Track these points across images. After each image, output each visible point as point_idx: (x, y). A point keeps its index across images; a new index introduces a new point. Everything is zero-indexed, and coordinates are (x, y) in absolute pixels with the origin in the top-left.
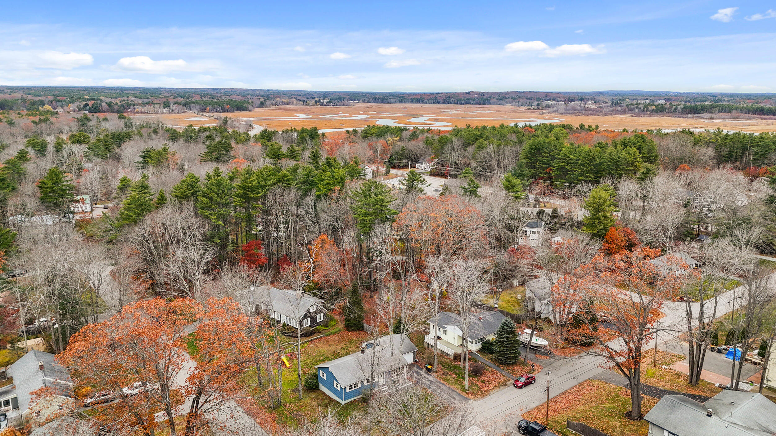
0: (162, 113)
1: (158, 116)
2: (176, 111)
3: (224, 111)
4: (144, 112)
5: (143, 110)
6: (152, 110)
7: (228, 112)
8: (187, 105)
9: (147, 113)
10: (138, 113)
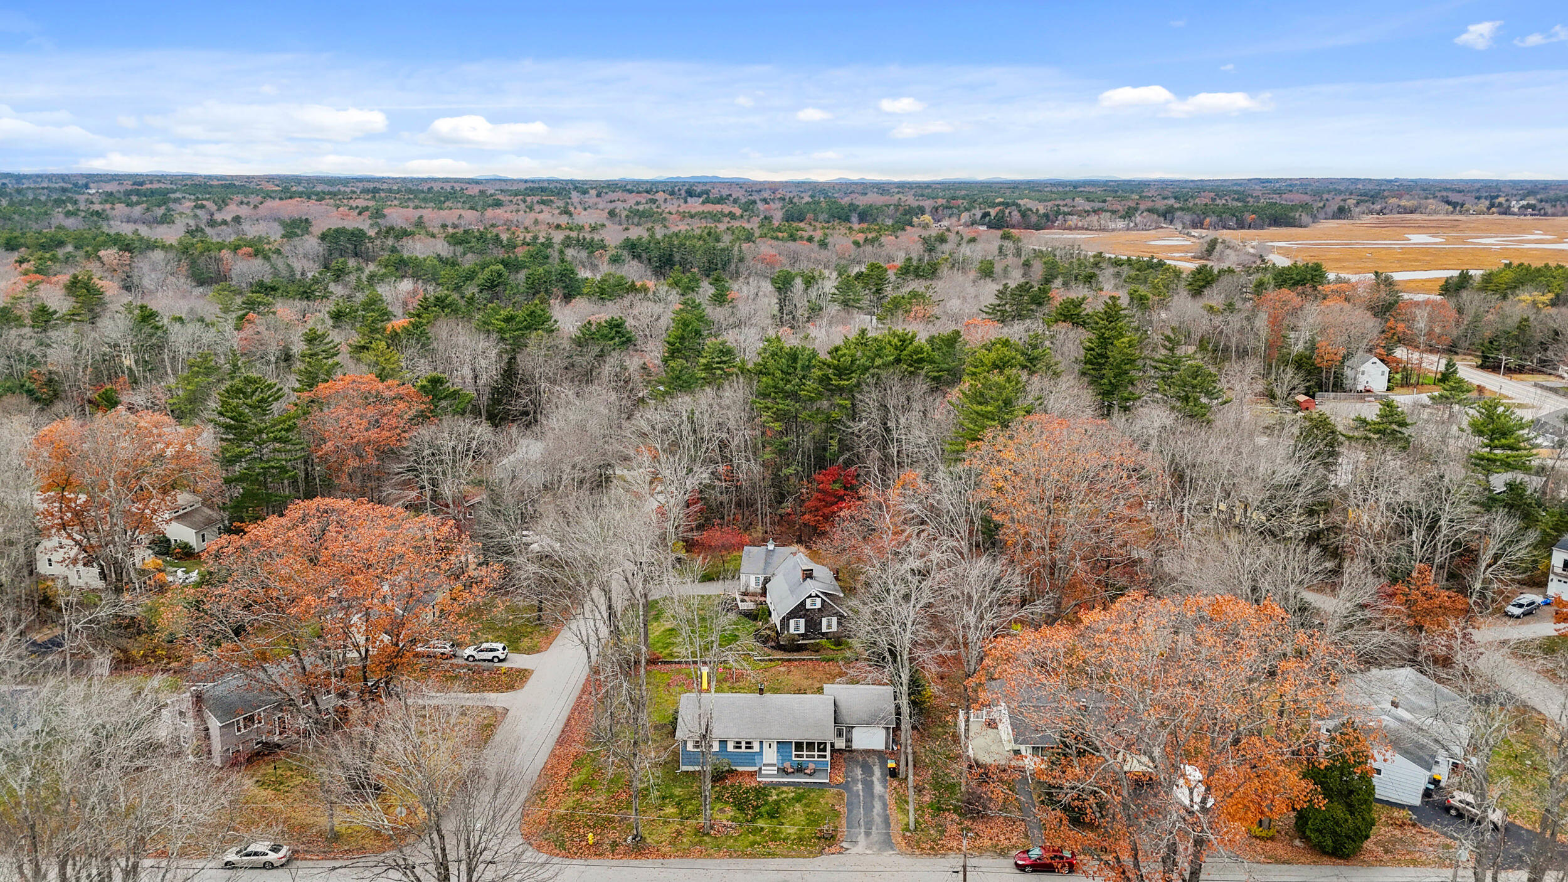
0: (1113, 230)
1: (1106, 234)
2: (1140, 226)
3: (1243, 228)
4: (1082, 228)
5: (1080, 224)
6: (1096, 223)
7: (1249, 227)
8: (1167, 215)
9: (1087, 229)
10: (1070, 228)
